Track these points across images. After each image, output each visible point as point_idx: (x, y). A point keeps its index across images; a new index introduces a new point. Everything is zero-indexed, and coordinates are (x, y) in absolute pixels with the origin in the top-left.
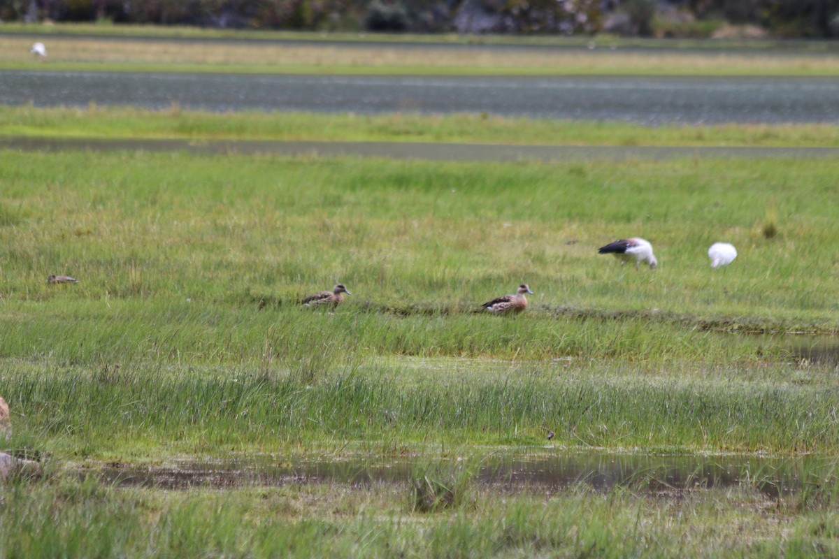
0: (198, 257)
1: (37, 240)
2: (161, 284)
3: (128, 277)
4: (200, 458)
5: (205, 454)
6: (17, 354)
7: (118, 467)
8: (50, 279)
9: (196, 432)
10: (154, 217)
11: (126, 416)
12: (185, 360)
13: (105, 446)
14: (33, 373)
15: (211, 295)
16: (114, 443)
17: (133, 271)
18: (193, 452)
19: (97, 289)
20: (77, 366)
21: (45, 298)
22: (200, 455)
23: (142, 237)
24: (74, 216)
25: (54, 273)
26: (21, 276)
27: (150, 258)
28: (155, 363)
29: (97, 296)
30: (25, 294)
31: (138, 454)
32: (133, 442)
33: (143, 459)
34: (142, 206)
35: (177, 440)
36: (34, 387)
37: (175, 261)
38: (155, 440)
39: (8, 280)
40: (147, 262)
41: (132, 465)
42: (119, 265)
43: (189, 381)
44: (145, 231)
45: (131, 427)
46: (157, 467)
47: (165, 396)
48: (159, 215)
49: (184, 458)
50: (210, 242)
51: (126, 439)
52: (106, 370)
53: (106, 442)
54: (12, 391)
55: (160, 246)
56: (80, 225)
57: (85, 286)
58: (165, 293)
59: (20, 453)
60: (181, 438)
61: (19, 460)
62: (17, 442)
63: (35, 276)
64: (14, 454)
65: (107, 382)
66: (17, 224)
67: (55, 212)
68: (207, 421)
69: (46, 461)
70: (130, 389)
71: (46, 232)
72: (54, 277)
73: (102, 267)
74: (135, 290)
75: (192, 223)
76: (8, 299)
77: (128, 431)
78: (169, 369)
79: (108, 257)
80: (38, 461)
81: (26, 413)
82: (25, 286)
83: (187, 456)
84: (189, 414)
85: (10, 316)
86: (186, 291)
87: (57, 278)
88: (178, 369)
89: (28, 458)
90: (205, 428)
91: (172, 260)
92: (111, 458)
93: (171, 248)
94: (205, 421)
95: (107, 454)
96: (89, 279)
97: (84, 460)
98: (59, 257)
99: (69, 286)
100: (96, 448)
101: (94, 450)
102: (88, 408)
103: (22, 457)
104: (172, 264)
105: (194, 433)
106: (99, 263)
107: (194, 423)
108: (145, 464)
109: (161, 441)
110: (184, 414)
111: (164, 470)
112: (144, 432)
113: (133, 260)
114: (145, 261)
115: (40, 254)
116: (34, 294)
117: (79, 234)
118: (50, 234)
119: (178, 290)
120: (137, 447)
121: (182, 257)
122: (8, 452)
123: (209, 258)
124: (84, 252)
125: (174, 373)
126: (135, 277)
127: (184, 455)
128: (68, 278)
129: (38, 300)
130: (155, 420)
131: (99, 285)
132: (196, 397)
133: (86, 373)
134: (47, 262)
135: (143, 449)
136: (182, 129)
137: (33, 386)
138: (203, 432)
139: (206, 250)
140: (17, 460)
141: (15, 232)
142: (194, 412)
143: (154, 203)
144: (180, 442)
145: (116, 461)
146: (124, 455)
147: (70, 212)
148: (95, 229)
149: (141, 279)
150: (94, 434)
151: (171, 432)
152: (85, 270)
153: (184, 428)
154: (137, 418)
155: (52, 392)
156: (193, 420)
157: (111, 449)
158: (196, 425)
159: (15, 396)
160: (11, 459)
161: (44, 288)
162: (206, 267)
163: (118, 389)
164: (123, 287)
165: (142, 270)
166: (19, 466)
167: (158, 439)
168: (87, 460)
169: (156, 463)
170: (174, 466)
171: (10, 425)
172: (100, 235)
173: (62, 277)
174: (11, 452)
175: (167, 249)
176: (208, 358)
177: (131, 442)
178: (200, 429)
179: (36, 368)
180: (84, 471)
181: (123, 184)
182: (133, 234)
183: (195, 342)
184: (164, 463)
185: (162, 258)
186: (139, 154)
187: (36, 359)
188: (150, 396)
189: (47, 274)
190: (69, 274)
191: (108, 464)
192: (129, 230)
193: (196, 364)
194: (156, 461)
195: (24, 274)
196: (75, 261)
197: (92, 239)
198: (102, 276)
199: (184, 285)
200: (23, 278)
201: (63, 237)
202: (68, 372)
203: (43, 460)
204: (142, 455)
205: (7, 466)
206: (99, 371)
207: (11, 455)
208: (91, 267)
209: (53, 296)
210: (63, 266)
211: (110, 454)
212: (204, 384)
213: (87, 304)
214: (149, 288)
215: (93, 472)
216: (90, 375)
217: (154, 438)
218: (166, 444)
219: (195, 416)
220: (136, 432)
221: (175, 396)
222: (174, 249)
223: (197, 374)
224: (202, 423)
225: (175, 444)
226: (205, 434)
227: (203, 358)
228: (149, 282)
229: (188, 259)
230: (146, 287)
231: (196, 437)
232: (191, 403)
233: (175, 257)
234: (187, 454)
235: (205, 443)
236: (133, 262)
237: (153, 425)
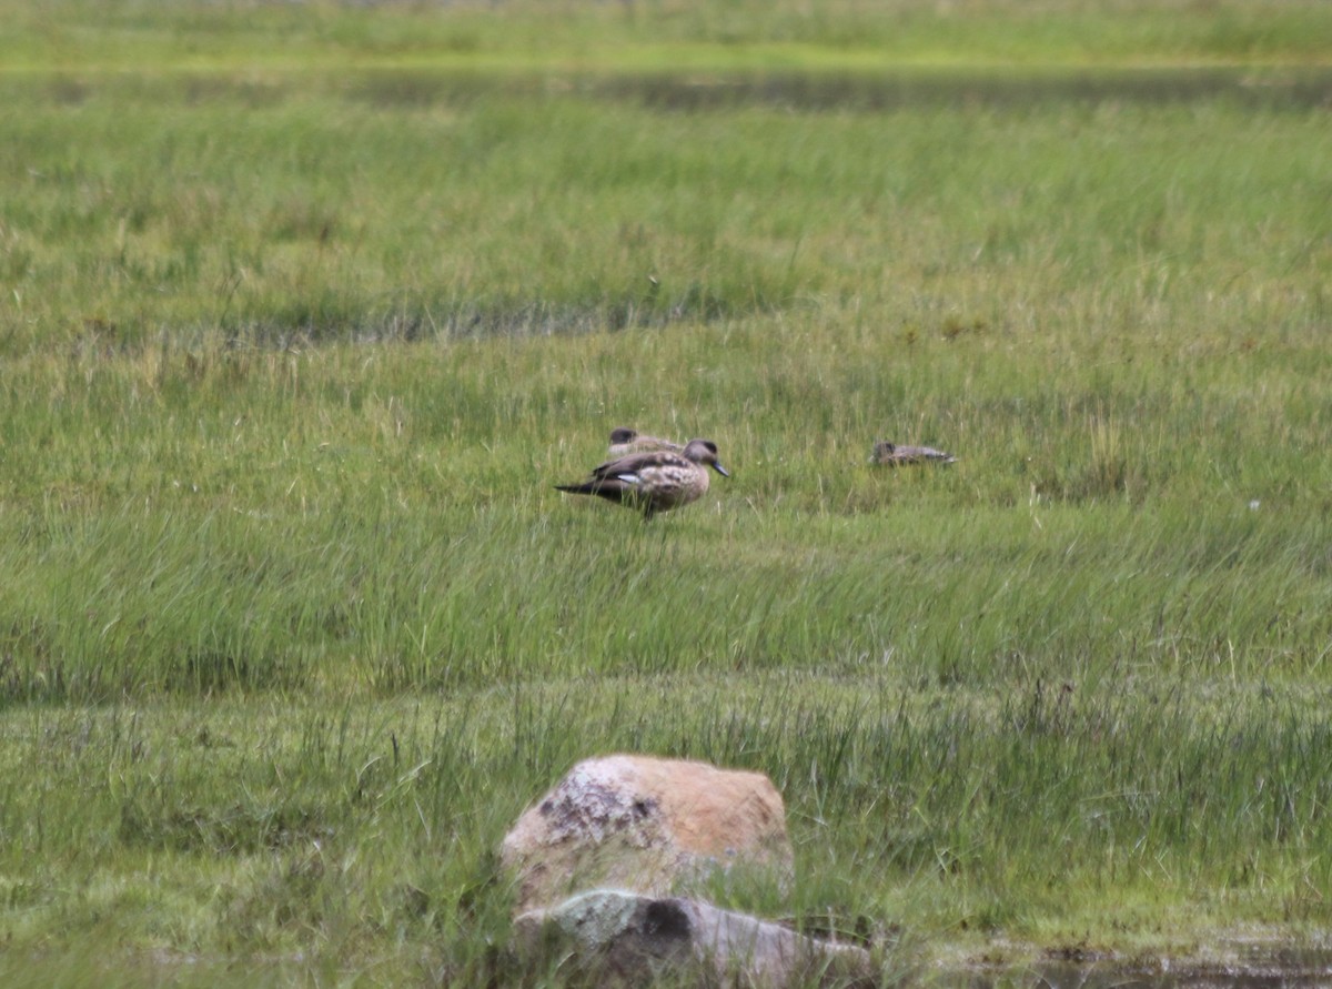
0: (1275, 388)
1: (841, 349)
2: (1178, 462)
3: (1088, 446)
4: (1298, 935)
5: (1312, 924)
6: (799, 660)
7: (1078, 961)
8: (878, 454)
9: (1286, 863)
10: (1150, 284)
11: (1097, 823)
12: (1250, 667)
13: (1042, 904)
14: (842, 709)
15: (1315, 491)
16: (1066, 896)
17: (1101, 428)
18: (1280, 919)
19: (1006, 479)
20: (959, 687)
21: (868, 507)
22: (1298, 925)
23: (1121, 337)
24: (939, 283)
25: (891, 439)
26: (803, 447)
27: (1143, 393)
28: (1167, 678)
29: (1006, 499)
30: (815, 496)
31: (1131, 924)
32: (1117, 893)
33: (1145, 939)
34: (1121, 251)
35: (1234, 884)
36: (847, 746)
37: (1215, 399)
38: (1176, 888)
39: (770, 459)
40: (1138, 403)
41: (1118, 955)
42: (1061, 414)
43: (1262, 727)
44: (1130, 321)
45: (1110, 851)
46: (1182, 959)
47: (1198, 769)
48: (1163, 274)
49: (1255, 934)
50: (1308, 346)
51: (1099, 885)
52: (1038, 701)
53: (1043, 893)
54: (787, 755)
55: (1171, 362)
56: (954, 309)
57: (974, 470)
58: (1187, 485)
59: (818, 925)
60: (1245, 879)
61: (816, 942)
62: (809, 893)
63: (839, 446)
64: (800, 925)
65: (1042, 729)
66: (786, 303)
67: (887, 272)
68: (1315, 833)
69: (887, 945)
70: (1103, 749)
71: (866, 330)
72: (890, 447)
73: (1016, 420)
74: (1108, 481)
75: (1257, 294)
76: (771, 509)
77: (1101, 862)
78: (1206, 692)
79: (1032, 393)
80: (867, 945)
81: (827, 814)
82: (813, 473)
83: (1263, 929)
84: (1267, 816)
85: (776, 554)
86: (1246, 481)
87: (899, 452)
88: (1232, 693)
89: (840, 937)
90: (1310, 853)
91: (1206, 398)
92: (1059, 936)
93: (1200, 365)
94: (1308, 834)
95: (1047, 926)
96: (985, 452)
97: (987, 942)
98: (901, 395)
99: (930, 473)
100: (1018, 912)
101: (1012, 916)
102: (992, 800)
103: (823, 934)
104: (1205, 407)
105: (1280, 866)
106: (1009, 408)
107: (1281, 840)
108: (1149, 951)
109: (1191, 889)
110: (1251, 817)
111: (1204, 967)
112: (1146, 864)
113: (1099, 400)
114: (1133, 403)
115: (851, 388)
116: (838, 495)
117: (953, 332)
118: (875, 332)
119: (1225, 477)
120: (1129, 904)
121: (1231, 387)
122: (785, 923)
123: (1304, 392)
124: (968, 381)
125: (1219, 705)
126: (1108, 446)
127: (1256, 927)
128: (928, 451)
129: (850, 512)
130: (1174, 832)
131: (1011, 468)
132: (1283, 768)
133: (985, 707)
134: (871, 408)
135: (1144, 912)
136: (1220, 42)
137: (843, 742)
138: (1306, 864)
139: (1296, 369)
140: (810, 943)
141: (784, 330)
142: (1280, 809)
143: (1152, 243)
144: (1242, 892)
145: (1073, 943)
146: (1094, 927)
147: (930, 273)
148: (995, 318)
149: (1123, 449)
150: (1011, 872)
151: (1218, 863)
152: (973, 430)
153: (1253, 853)
154: (1126, 824)
155: (896, 759)
156: (1277, 831)
157: (1059, 912)
158: (1287, 845)
159: (797, 772)
160: (793, 941)
161: (863, 480)
162: (1298, 416)
163: (1071, 747)
164: (1074, 472)
165: (1125, 426)
166: (814, 960)
167: (1185, 882)
168: (995, 942)
169: (1183, 949)
170: (1230, 957)
171: (788, 848)
172: (1008, 331)
173: (912, 447)
174: (794, 922)
175: (1192, 369)
176: (1311, 663)
177: (1112, 894)
178: (1295, 855)
179: (848, 694)
180: (988, 972)
181: (1066, 194)
182: (1096, 329)
183: (1275, 620)
184: (1201, 950)
185: (1177, 389)
186: (1106, 113)
187: (849, 670)
188: (1159, 767)
189: (872, 439)
190: (930, 440)
191: (1051, 952)
192: (1088, 319)
193: (1278, 679)
194: (1182, 942)
195: (811, 442)
196: (944, 405)
197: (988, 344)
198: (1019, 444)
199: (1241, 464)
200: (808, 451)
201: (911, 338)
202: (937, 703)
203: (879, 942)
204: (1143, 929)
205: (783, 959)
206: (1018, 699)
207: (794, 929)
208: (987, 419)
209: (888, 501)
210: (913, 417)
211: (1055, 924)
212: (1305, 731)
213: (978, 521)
214: (1144, 474)
215: (1012, 973)
216: (995, 712)
217: (1173, 880)
218: (1206, 898)
219: (1282, 820)
220: (1122, 863)
221: (1224, 766)
222: (1210, 367)
223: (1284, 705)
224: (1301, 839)
225: (1231, 896)
226: (1312, 868)
227: (1297, 660)
228: (1144, 457)
229: (1249, 392)
230: (1138, 471)
231: (1286, 876)
232: (1271, 783)
233: (1213, 388)
234: (1264, 922)
235: (1313, 894)
236: (1100, 405)
237: (1168, 844)
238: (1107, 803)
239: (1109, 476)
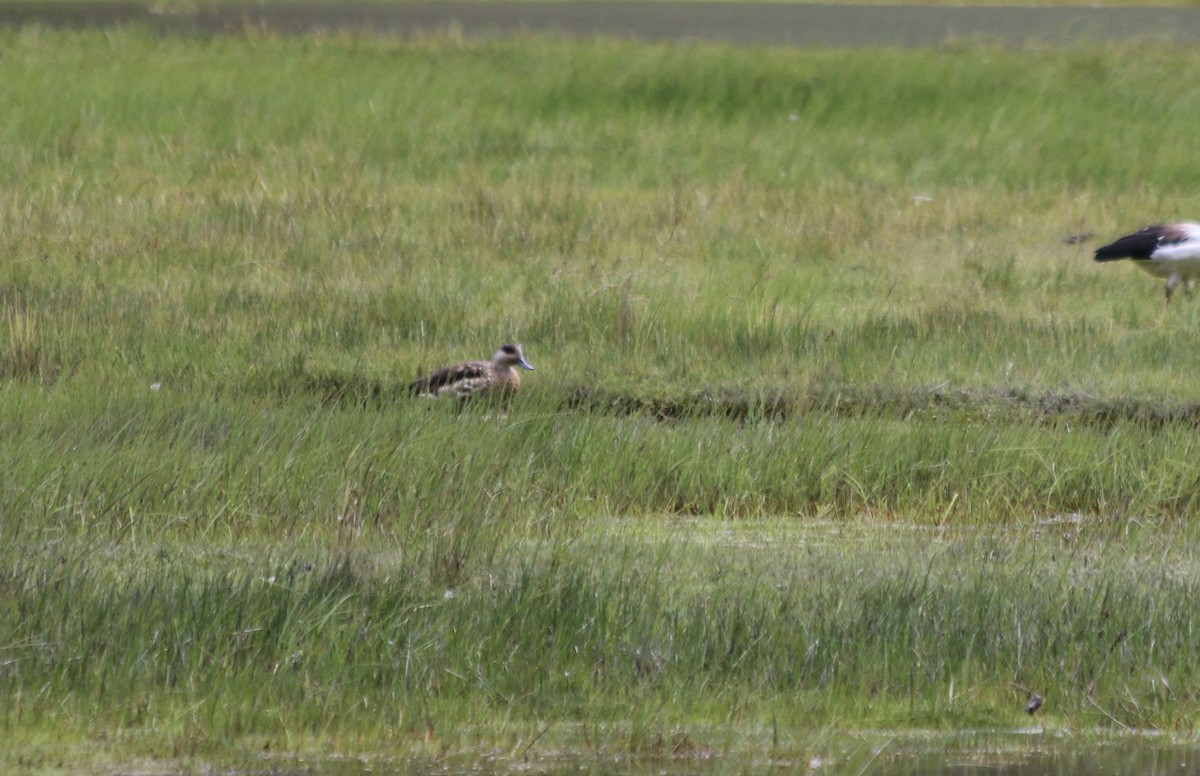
0: (177, 283)
2: (88, 348)
3: (7, 334)
5: (199, 760)
9: (176, 705)
10: (67, 188)
11: (6, 670)
12: (149, 531)
15: (210, 375)
17: (18, 318)
18: (170, 755)
22: (186, 760)
23: (39, 236)
27: (58, 286)
28: (75, 541)
34: (39, 159)
35: (129, 724)
37: (121, 291)
38: (78, 728)
40: (53, 295)
43: (158, 585)
44: (46, 222)
45: (18, 695)
47: (99, 622)
48: (79, 183)
50: (206, 246)
51: (7, 726)
55: (83, 259)
58: (96, 370)
60: (140, 720)
68: (203, 678)
70: (15, 605)
74: (25, 364)
75: (162, 199)
77: (9, 706)
78: (108, 553)
83: (154, 764)
84: (160, 664)
86: (149, 366)
88: (132, 555)
90: (199, 696)
91: (114, 291)
93: (110, 262)
94: (197, 679)
104: (113, 299)
105: (171, 707)
107: (173, 684)
109: (91, 729)
110: (147, 665)
112: (51, 707)
113: (17, 292)
114: (47, 294)
119: (129, 361)
120: (34, 743)
121: (139, 283)
123: (203, 285)
125: (121, 565)
126: (24, 333)
127: (148, 762)
130: (78, 679)
132: (176, 621)
135: (48, 749)
138: (194, 707)
139: (195, 266)
142: (172, 656)
143: (67, 153)
144: (137, 732)
149: (38, 336)
151: (115, 706)
153: (147, 697)
154: (33, 672)
156: (169, 679)
158: (178, 689)
162: (197, 309)
165: (40, 317)
167: (85, 723)
175: (100, 263)
176: (204, 527)
177: (19, 734)
178: (186, 700)
182: (15, 229)
183: (171, 489)
185: (88, 284)
186: (30, 35)
188: (65, 619)
192: (9, 220)
193: (175, 542)
199: (144, 351)
204: (46, 764)
212: (197, 588)
214: (57, 360)
217: (74, 720)
218: (104, 737)
219: (173, 668)
220: (29, 706)
221: (124, 618)
222: (118, 264)
223: (178, 563)
224: (191, 684)
225: (127, 735)
226: (200, 710)
227: (191, 525)
228: (57, 343)
229: (153, 287)
230: (52, 355)
231: (177, 718)
232: (164, 635)
233: (121, 282)
234: (155, 757)
235: (200, 733)
236: (17, 296)
237: (71, 689)
238: (16, 652)
239: (25, 360)
